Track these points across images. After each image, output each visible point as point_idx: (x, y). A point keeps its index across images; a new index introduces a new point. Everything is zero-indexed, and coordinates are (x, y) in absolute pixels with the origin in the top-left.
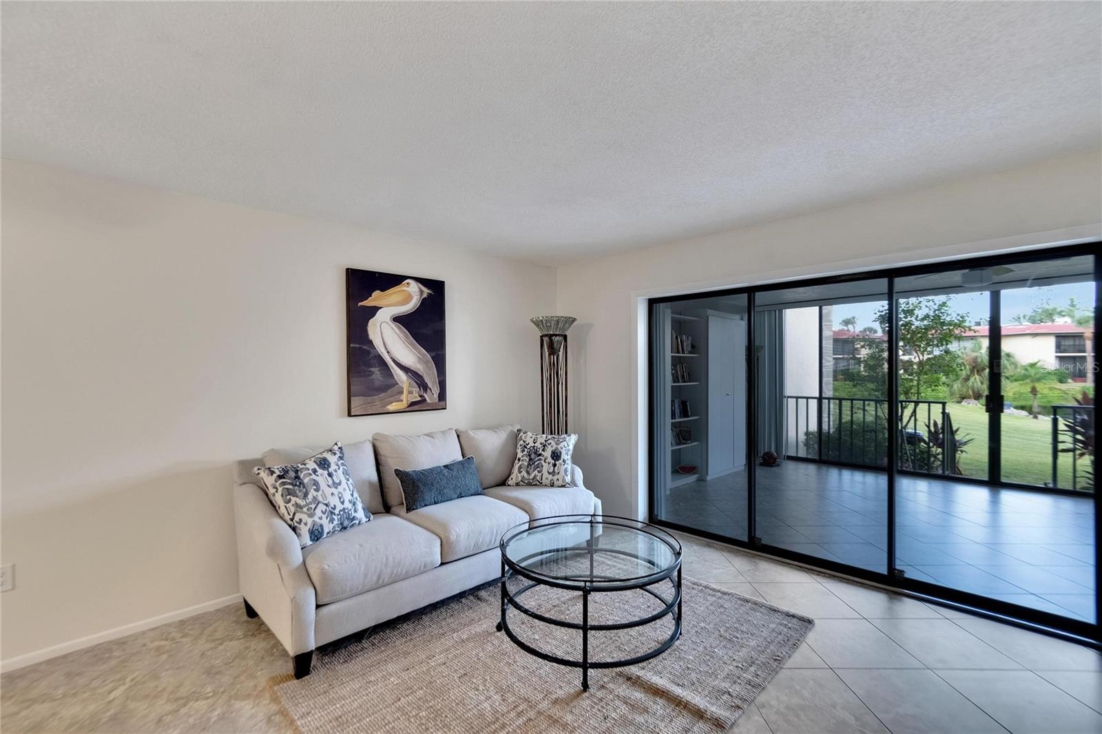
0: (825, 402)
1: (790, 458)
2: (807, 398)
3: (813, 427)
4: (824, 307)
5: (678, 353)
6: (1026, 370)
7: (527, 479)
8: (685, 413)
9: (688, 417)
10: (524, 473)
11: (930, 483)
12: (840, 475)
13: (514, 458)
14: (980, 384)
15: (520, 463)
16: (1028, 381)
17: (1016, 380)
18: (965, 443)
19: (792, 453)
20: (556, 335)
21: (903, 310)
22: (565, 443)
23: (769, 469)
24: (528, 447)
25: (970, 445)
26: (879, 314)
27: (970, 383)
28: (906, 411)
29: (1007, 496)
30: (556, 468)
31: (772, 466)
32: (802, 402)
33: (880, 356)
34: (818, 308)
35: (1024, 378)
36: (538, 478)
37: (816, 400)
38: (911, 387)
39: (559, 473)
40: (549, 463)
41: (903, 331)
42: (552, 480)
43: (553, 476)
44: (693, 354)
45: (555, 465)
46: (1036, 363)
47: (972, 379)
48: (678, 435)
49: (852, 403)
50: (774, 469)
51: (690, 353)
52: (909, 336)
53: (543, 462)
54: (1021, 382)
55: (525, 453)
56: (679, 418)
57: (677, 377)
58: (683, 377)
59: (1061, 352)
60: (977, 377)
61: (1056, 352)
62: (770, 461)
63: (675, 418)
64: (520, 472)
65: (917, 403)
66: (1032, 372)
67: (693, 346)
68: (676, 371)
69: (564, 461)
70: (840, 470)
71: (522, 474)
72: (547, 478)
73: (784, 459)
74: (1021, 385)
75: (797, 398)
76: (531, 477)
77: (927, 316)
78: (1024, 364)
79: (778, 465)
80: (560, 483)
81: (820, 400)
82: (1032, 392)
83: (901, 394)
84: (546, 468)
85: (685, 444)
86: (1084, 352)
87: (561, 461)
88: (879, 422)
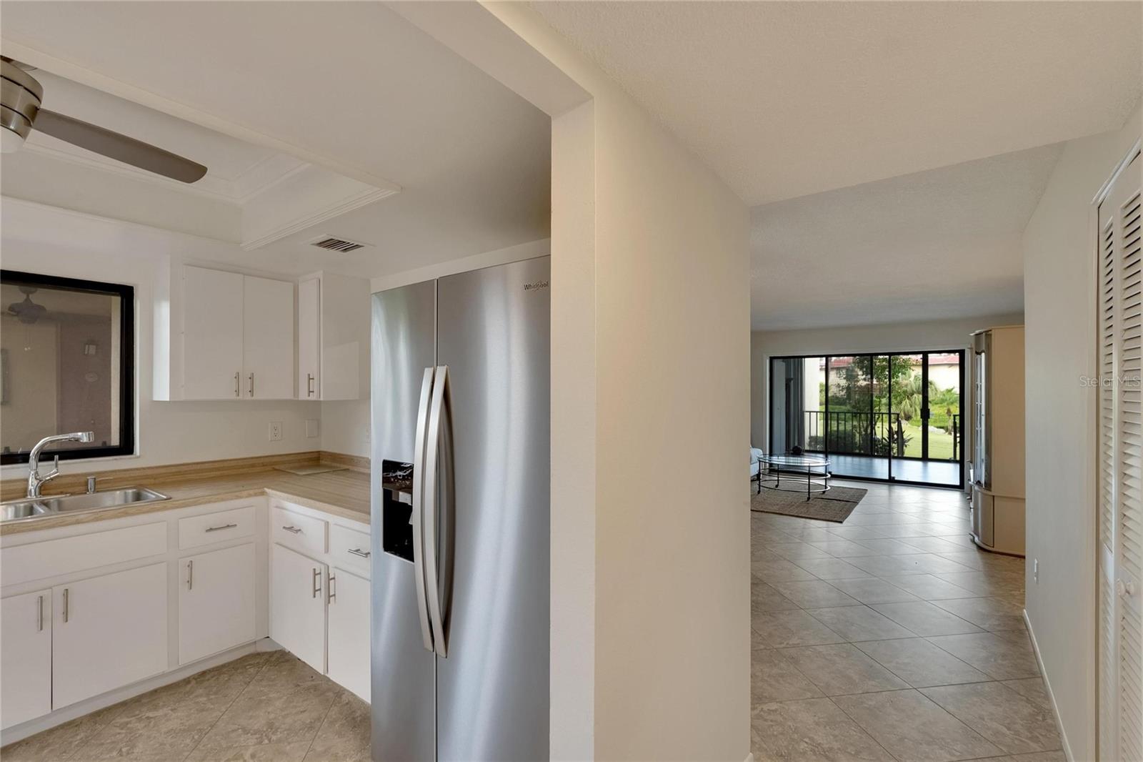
6: (944, 395)
14: (909, 406)
16: (945, 404)
17: (936, 404)
18: (909, 440)
25: (911, 441)
27: (902, 406)
29: (931, 464)
32: (814, 415)
35: (943, 401)
46: (952, 389)
47: (904, 403)
49: (838, 415)
54: (940, 405)
60: (908, 401)
66: (948, 397)
74: (940, 407)
75: (811, 412)
78: (942, 390)
82: (947, 413)
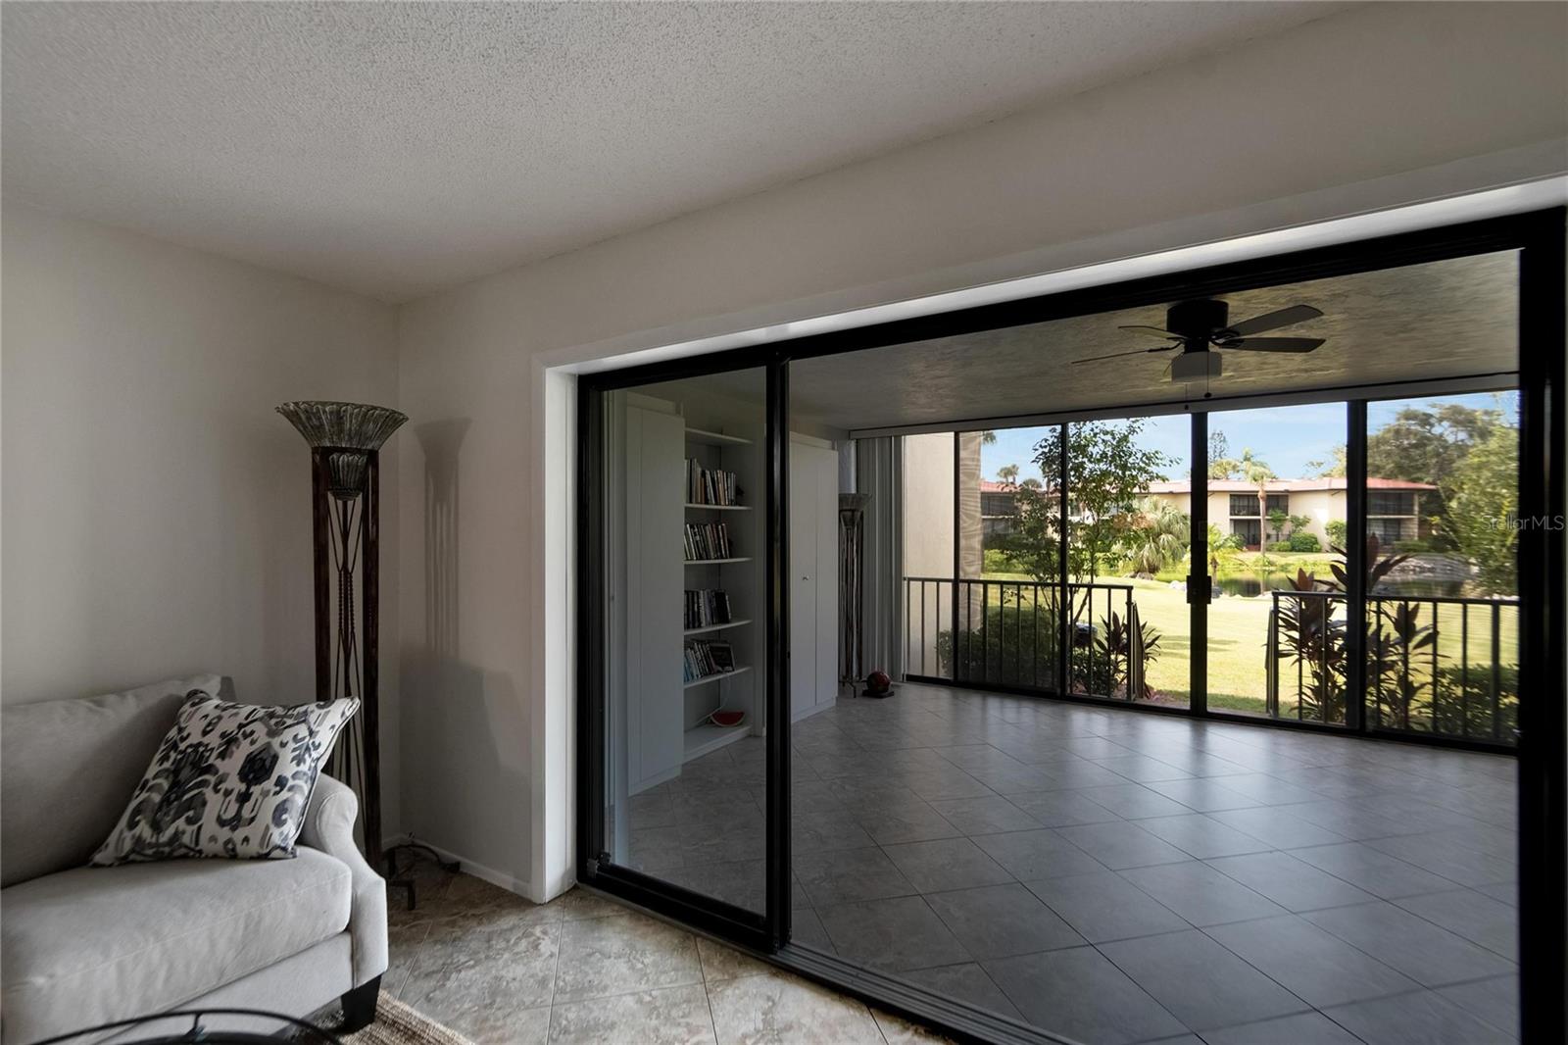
0: (963, 587)
1: (911, 679)
2: (938, 581)
3: (947, 625)
4: (961, 434)
5: (707, 502)
7: (151, 845)
8: (720, 614)
9: (728, 622)
10: (144, 829)
11: (1110, 718)
12: (984, 709)
13: (133, 780)
15: (144, 795)
19: (916, 672)
20: (343, 451)
21: (1073, 447)
22: (302, 731)
23: (877, 701)
24: (182, 746)
26: (1041, 450)
28: (1076, 596)
30: (248, 806)
31: (882, 697)
32: (930, 587)
33: (1042, 515)
34: (952, 434)
36: (186, 839)
37: (950, 584)
38: (1083, 561)
39: (252, 819)
40: (227, 793)
41: (1073, 479)
42: (229, 841)
43: (234, 829)
44: (740, 505)
45: (244, 797)
48: (706, 656)
49: (1002, 588)
50: (884, 700)
51: (731, 503)
52: (1080, 486)
53: (208, 792)
55: (167, 765)
56: (708, 625)
57: (706, 549)
58: (718, 548)
59: (1235, 515)
61: (1231, 514)
62: (877, 688)
63: (700, 626)
64: (132, 825)
65: (1090, 587)
67: (739, 492)
68: (704, 540)
69: (281, 783)
70: (984, 698)
71: (137, 831)
72: (213, 839)
73: (903, 682)
75: (923, 580)
76: (165, 837)
77: (1104, 455)
79: (892, 694)
80: (254, 848)
81: (956, 582)
83: (1071, 572)
84: (215, 804)
85: (719, 672)
86: (1259, 515)
87: (269, 784)
88: (1039, 613)
